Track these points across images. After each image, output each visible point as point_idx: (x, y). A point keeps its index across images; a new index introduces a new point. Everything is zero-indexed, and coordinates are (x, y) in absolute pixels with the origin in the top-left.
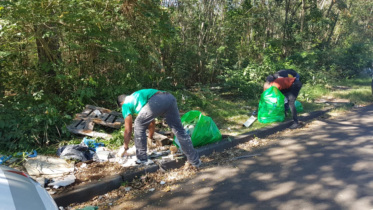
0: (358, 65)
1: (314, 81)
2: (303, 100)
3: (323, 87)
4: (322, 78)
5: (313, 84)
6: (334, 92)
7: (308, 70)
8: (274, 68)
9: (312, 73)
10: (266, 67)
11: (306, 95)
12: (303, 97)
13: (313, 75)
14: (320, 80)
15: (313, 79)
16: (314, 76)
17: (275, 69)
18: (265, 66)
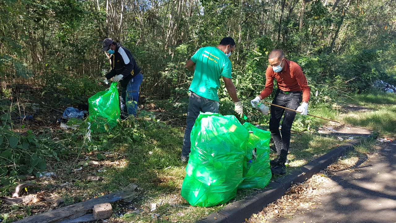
0: (369, 77)
1: (318, 99)
2: (301, 129)
3: (329, 107)
4: (329, 95)
5: (316, 103)
6: (344, 115)
7: (309, 82)
8: (260, 78)
9: (314, 87)
10: (250, 77)
11: (307, 121)
12: (303, 125)
13: (316, 89)
14: (326, 97)
15: (316, 95)
16: (317, 91)
17: (262, 81)
18: (248, 76)
